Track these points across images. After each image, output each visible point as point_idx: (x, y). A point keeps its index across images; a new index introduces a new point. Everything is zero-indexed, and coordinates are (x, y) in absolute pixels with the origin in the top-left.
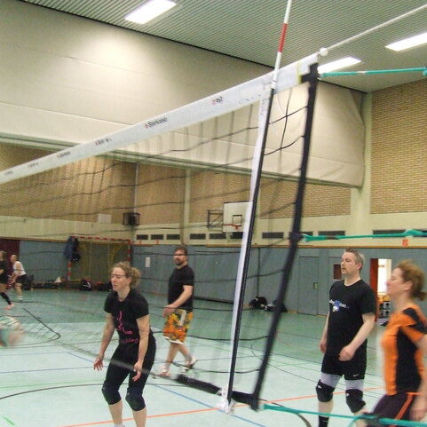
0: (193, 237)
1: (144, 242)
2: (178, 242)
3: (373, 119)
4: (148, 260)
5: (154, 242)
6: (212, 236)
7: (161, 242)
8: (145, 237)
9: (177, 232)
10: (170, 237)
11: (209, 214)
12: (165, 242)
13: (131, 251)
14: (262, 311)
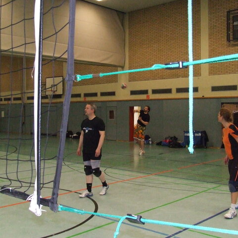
0: (29, 98)
2: (20, 102)
3: (129, 28)
4: (3, 113)
5: (6, 102)
7: (10, 102)
9: (19, 96)
10: (15, 99)
12: (12, 102)
14: (70, 139)
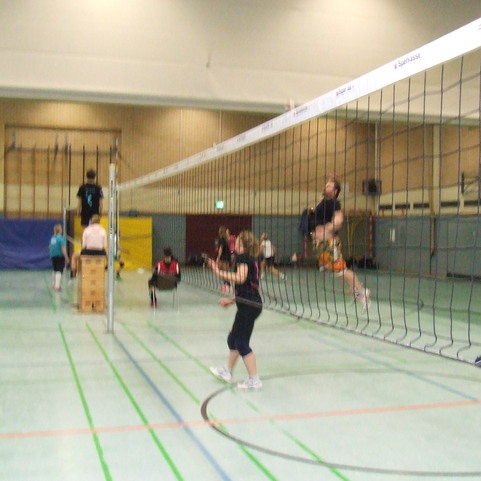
0: (444, 204)
1: (387, 213)
2: (427, 211)
5: (399, 212)
6: (467, 203)
7: (406, 212)
8: (389, 207)
10: (417, 206)
11: (463, 176)
12: (412, 211)
13: (373, 223)
